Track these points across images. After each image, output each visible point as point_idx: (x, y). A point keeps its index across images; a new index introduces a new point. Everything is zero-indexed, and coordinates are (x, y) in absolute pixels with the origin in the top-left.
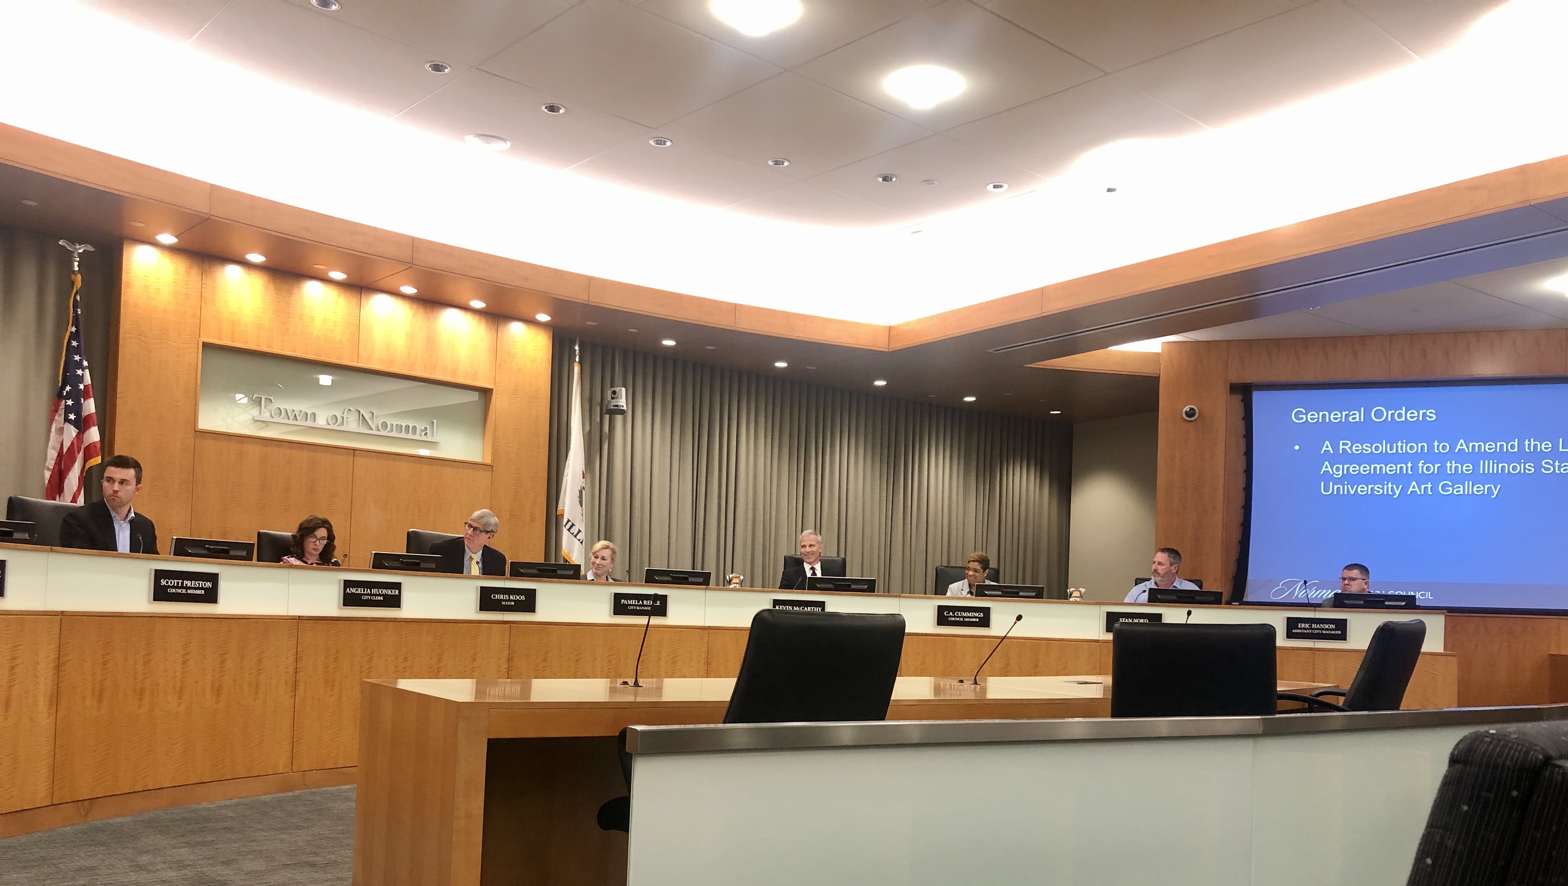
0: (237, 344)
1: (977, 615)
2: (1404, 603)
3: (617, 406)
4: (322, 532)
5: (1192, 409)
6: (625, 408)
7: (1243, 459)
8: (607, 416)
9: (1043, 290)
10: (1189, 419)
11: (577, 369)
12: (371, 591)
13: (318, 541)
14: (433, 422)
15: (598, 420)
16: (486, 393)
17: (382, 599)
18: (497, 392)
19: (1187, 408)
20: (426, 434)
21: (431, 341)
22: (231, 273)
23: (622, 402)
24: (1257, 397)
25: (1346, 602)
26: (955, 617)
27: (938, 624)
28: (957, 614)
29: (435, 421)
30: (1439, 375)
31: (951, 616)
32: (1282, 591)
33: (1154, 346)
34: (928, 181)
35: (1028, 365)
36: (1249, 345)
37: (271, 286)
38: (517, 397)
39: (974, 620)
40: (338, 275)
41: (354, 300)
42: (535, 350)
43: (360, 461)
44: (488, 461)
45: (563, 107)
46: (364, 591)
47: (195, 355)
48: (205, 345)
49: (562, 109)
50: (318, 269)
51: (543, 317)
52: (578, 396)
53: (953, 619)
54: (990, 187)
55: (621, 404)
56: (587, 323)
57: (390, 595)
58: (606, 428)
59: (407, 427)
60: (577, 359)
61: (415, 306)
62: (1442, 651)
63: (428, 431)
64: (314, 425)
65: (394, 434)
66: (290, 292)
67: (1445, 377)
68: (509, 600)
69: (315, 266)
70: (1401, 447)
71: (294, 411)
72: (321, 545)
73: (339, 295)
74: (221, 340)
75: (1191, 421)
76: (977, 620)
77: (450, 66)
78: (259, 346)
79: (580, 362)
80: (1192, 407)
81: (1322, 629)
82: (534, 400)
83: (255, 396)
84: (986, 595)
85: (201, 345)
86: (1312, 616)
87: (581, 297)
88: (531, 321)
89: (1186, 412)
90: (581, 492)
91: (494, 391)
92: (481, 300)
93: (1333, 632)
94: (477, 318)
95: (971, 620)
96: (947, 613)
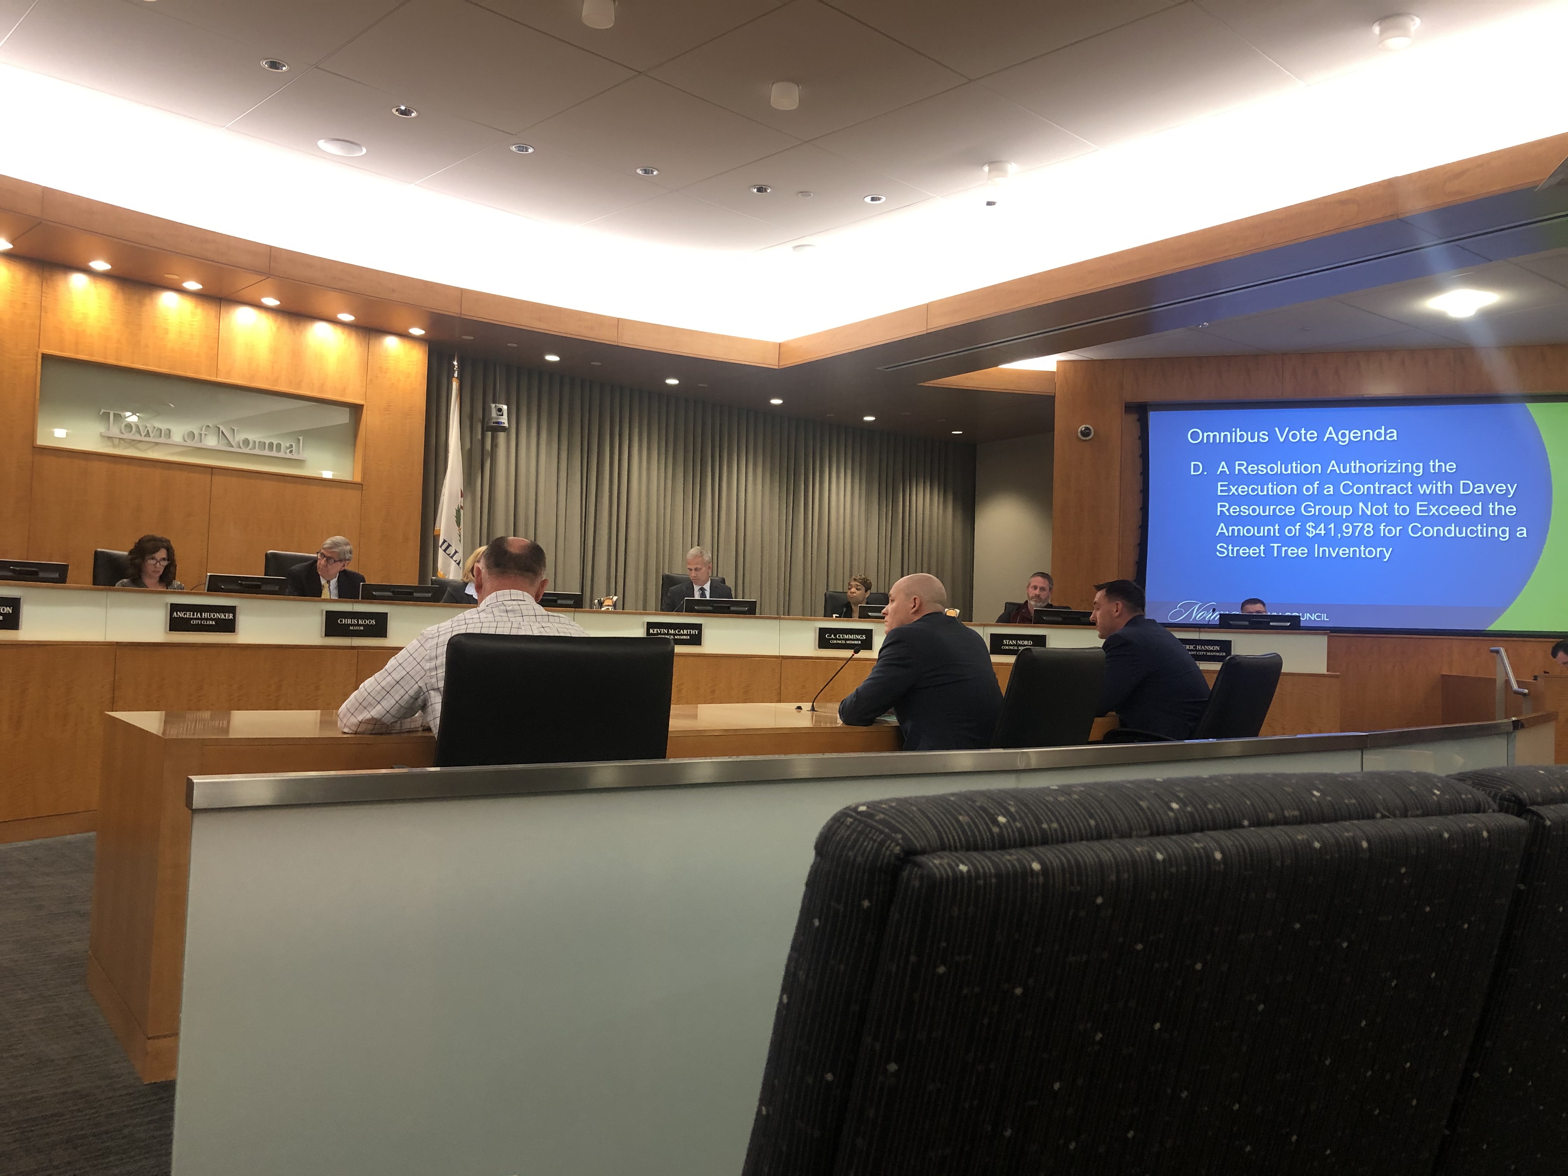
0: (81, 356)
1: (859, 637)
2: (1289, 624)
3: (498, 423)
4: (162, 554)
5: (1087, 428)
6: (506, 425)
7: (1139, 478)
8: (489, 434)
9: (928, 306)
10: (1085, 439)
11: (455, 385)
12: (201, 615)
13: (158, 563)
14: (299, 440)
15: (479, 437)
16: (356, 410)
17: (214, 623)
18: (368, 408)
19: (1082, 428)
20: (291, 452)
21: (297, 354)
22: (77, 281)
23: (504, 420)
24: (1154, 418)
25: (1231, 622)
26: (837, 639)
27: (820, 647)
28: (839, 636)
29: (301, 438)
30: (1331, 395)
31: (833, 639)
32: (1180, 614)
33: (1048, 363)
34: (804, 193)
35: (921, 384)
36: (1143, 363)
37: (120, 296)
38: (389, 414)
39: (856, 642)
40: (192, 285)
41: (212, 311)
42: (409, 365)
43: (218, 479)
44: (358, 479)
45: (415, 110)
46: (193, 615)
47: (33, 367)
48: (45, 357)
49: (413, 112)
50: (168, 278)
51: (417, 331)
52: (456, 412)
53: (835, 642)
54: (868, 199)
55: (502, 421)
56: (463, 337)
57: (223, 619)
58: (488, 446)
59: (271, 445)
60: (456, 375)
61: (279, 319)
62: (1325, 672)
63: (294, 449)
64: (168, 442)
65: (257, 451)
66: (141, 304)
67: (1337, 397)
68: (358, 625)
69: (166, 275)
70: (1295, 468)
71: (146, 427)
72: (161, 566)
73: (196, 307)
74: (64, 352)
75: (1086, 441)
76: (860, 642)
77: (288, 65)
78: (105, 359)
79: (461, 379)
80: (1087, 426)
81: (1207, 651)
82: (408, 417)
83: (103, 411)
84: (869, 617)
85: (40, 356)
86: (1197, 638)
87: (453, 310)
88: (404, 335)
89: (1081, 431)
90: (458, 511)
91: (365, 407)
92: (351, 314)
93: (1217, 654)
94: (346, 331)
95: (853, 642)
96: (828, 636)
